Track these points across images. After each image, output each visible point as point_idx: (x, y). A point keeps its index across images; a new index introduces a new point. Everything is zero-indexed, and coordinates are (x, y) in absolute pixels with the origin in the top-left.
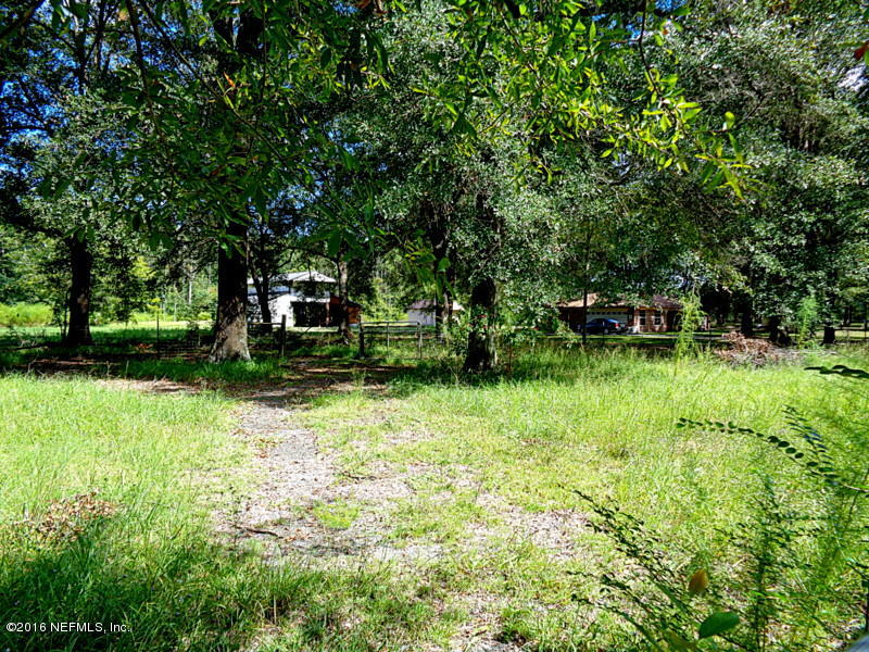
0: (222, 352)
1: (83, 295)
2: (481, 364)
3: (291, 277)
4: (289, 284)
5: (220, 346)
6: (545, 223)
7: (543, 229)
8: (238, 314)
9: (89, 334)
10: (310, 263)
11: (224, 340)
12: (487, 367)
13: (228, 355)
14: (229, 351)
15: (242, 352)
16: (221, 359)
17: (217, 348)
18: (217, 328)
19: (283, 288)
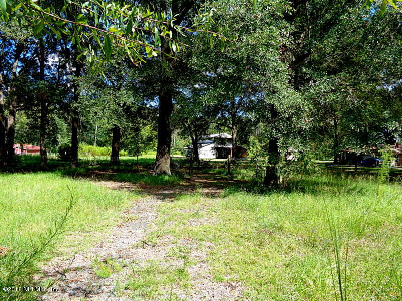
0: (158, 171)
1: (116, 144)
2: (272, 182)
3: (212, 136)
4: (210, 139)
5: (157, 167)
6: (300, 107)
7: (298, 110)
8: (165, 153)
9: (119, 160)
10: (220, 129)
11: (159, 165)
12: (275, 184)
13: (160, 172)
14: (161, 170)
15: (167, 170)
16: (158, 174)
17: (156, 168)
18: (157, 159)
19: (208, 141)
